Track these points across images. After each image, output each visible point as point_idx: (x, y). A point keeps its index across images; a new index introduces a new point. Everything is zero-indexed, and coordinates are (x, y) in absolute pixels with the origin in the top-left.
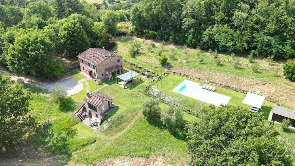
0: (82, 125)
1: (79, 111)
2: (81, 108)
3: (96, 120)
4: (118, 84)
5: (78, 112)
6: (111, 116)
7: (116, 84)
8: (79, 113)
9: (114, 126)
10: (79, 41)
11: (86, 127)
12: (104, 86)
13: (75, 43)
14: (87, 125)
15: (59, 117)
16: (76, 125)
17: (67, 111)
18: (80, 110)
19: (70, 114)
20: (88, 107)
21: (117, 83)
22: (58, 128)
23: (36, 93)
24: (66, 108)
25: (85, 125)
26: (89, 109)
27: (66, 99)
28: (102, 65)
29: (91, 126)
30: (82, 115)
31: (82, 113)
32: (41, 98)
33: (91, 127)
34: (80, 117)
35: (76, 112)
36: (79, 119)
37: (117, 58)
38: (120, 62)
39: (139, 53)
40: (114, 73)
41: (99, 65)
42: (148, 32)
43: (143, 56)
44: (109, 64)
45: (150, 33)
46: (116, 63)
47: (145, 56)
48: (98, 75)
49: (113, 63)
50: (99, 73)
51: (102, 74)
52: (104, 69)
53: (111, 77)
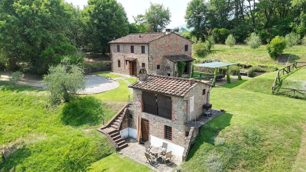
0: (121, 161)
1: (112, 123)
2: (117, 118)
3: (165, 145)
5: (109, 126)
6: (220, 129)
8: (111, 129)
9: (243, 163)
10: (113, 23)
11: (134, 166)
13: (105, 25)
14: (138, 161)
15: (54, 136)
16: (103, 160)
17: (80, 123)
18: (114, 121)
19: (87, 130)
20: (140, 110)
22: (45, 164)
23: (16, 91)
24: (78, 118)
25: (132, 160)
26: (144, 115)
27: (80, 99)
29: (153, 164)
30: (119, 134)
31: (121, 128)
32: (22, 100)
33: (153, 168)
34: (114, 139)
35: (103, 126)
36: (112, 144)
37: (184, 42)
38: (188, 50)
39: (213, 50)
40: (183, 64)
41: (154, 43)
42: (217, 31)
43: (221, 53)
44: (171, 49)
45: (220, 32)
46: (182, 51)
47: (226, 53)
48: (151, 65)
49: (177, 49)
50: (152, 61)
51: (157, 66)
52: (161, 56)
53: (176, 72)
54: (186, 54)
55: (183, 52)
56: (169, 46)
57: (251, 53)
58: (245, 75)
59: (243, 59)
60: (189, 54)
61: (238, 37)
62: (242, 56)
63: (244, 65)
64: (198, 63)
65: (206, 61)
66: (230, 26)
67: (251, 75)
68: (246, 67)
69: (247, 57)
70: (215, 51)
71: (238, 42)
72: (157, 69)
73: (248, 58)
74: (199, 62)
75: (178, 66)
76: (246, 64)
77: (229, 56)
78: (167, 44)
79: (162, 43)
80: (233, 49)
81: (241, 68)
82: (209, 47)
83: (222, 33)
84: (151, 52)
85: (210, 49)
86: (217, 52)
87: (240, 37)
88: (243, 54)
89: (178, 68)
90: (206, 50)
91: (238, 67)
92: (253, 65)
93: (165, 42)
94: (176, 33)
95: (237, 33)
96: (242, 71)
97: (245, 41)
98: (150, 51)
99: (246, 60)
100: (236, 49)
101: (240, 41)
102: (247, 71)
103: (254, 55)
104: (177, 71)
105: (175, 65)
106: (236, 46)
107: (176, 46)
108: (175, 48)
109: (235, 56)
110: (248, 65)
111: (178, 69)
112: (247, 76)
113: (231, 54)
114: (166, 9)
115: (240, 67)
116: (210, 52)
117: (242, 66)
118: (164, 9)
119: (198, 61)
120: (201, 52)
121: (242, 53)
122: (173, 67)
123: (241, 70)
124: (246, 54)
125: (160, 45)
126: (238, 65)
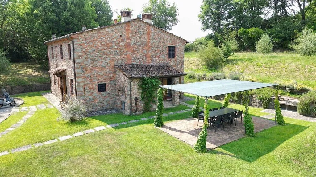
4: (162, 129)
7: (151, 127)
12: (90, 131)
21: (160, 124)
28: (101, 42)
37: (167, 39)
38: (177, 57)
39: (233, 60)
40: (151, 82)
41: (87, 37)
42: (245, 32)
43: (245, 64)
44: (134, 52)
45: (248, 33)
46: (162, 56)
47: (255, 63)
48: (79, 82)
49: (150, 53)
50: (82, 75)
51: (98, 85)
52: (109, 65)
53: (136, 99)
54: (172, 63)
55: (164, 59)
56: (128, 46)
57: (303, 63)
58: (293, 108)
59: (288, 75)
60: (178, 65)
61: (277, 39)
62: (284, 69)
63: (289, 88)
64: (203, 80)
65: (215, 77)
66: (266, 25)
67: (307, 111)
68: (293, 92)
69: (295, 72)
70: (237, 60)
71: (278, 49)
72: (99, 91)
73: (299, 73)
74: (203, 78)
75: (141, 87)
76: (295, 86)
77: (259, 69)
78: (123, 40)
79: (110, 39)
80: (267, 57)
81: (282, 94)
82: (225, 54)
83: (252, 34)
84: (79, 56)
85: (227, 58)
86: (239, 62)
87: (281, 41)
88: (287, 65)
89: (141, 91)
90: (221, 59)
91: (276, 92)
92: (310, 88)
93: (119, 37)
94: (145, 20)
95: (277, 35)
96: (284, 100)
97: (290, 46)
98: (75, 54)
99: (294, 77)
100: (274, 57)
101: (282, 46)
102: (298, 101)
103: (309, 67)
104: (139, 96)
105: (133, 83)
106: (274, 54)
107: (147, 48)
108: (145, 51)
109: (271, 69)
110: (298, 88)
111: (142, 93)
112: (297, 112)
113: (264, 65)
114: (171, 5)
115: (280, 92)
116: (228, 62)
117: (284, 88)
118: (169, 4)
119: (203, 76)
120: (212, 62)
121: (284, 64)
122: (129, 89)
123: (283, 97)
124: (294, 65)
125: (103, 43)
126: (277, 87)
